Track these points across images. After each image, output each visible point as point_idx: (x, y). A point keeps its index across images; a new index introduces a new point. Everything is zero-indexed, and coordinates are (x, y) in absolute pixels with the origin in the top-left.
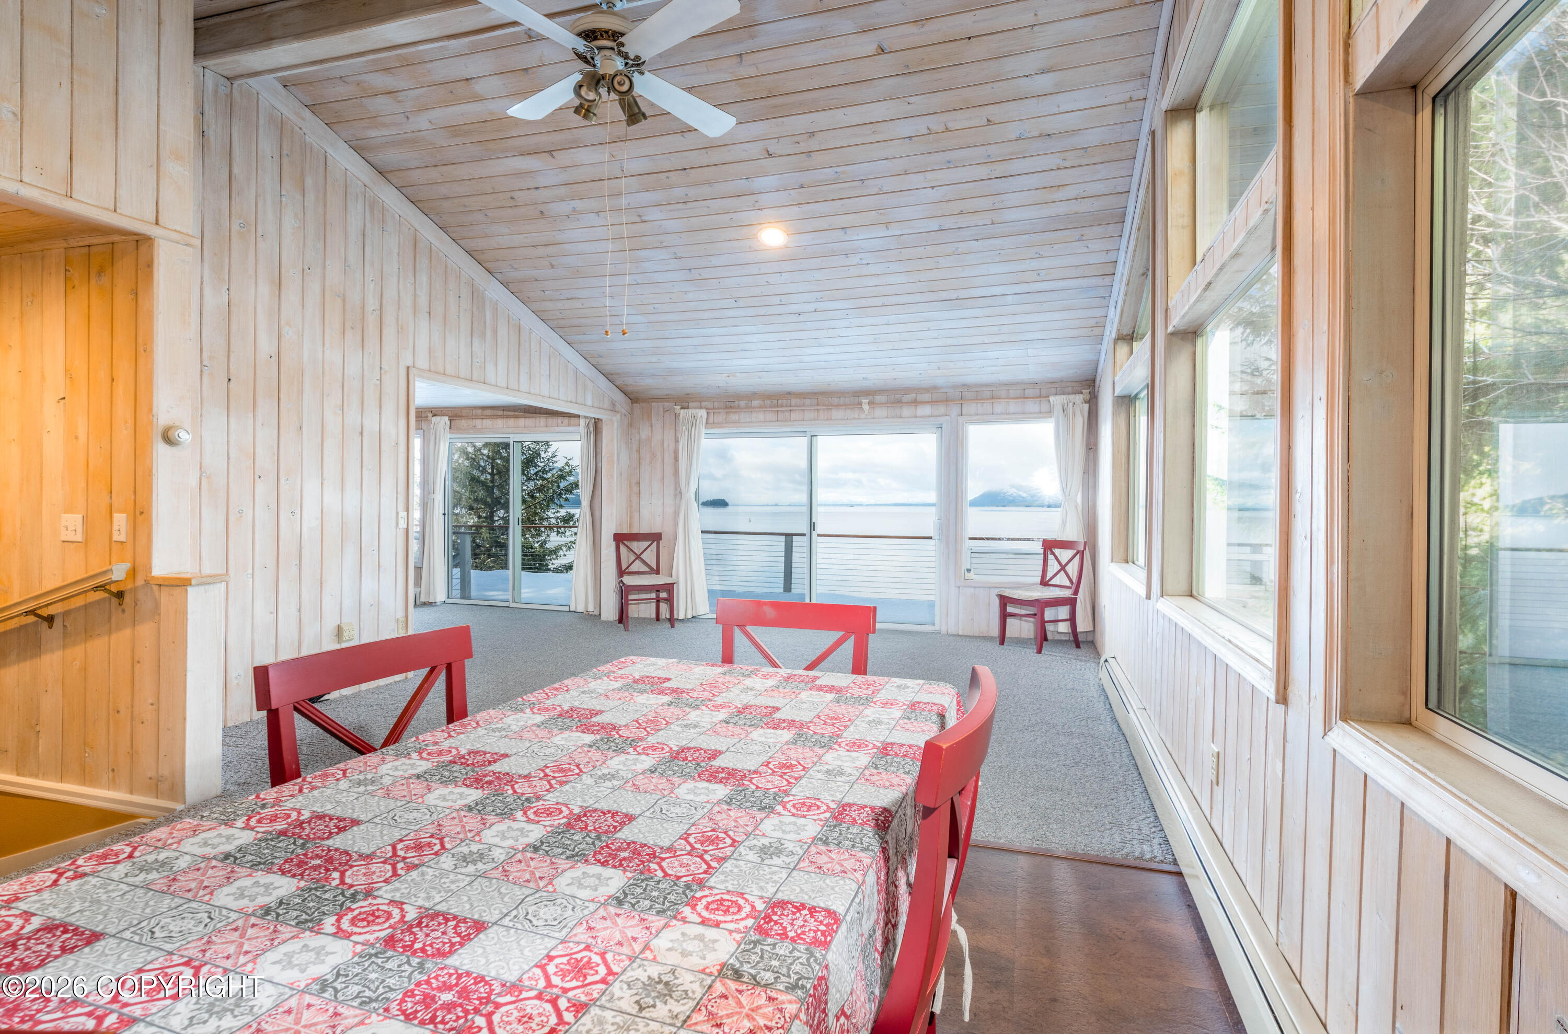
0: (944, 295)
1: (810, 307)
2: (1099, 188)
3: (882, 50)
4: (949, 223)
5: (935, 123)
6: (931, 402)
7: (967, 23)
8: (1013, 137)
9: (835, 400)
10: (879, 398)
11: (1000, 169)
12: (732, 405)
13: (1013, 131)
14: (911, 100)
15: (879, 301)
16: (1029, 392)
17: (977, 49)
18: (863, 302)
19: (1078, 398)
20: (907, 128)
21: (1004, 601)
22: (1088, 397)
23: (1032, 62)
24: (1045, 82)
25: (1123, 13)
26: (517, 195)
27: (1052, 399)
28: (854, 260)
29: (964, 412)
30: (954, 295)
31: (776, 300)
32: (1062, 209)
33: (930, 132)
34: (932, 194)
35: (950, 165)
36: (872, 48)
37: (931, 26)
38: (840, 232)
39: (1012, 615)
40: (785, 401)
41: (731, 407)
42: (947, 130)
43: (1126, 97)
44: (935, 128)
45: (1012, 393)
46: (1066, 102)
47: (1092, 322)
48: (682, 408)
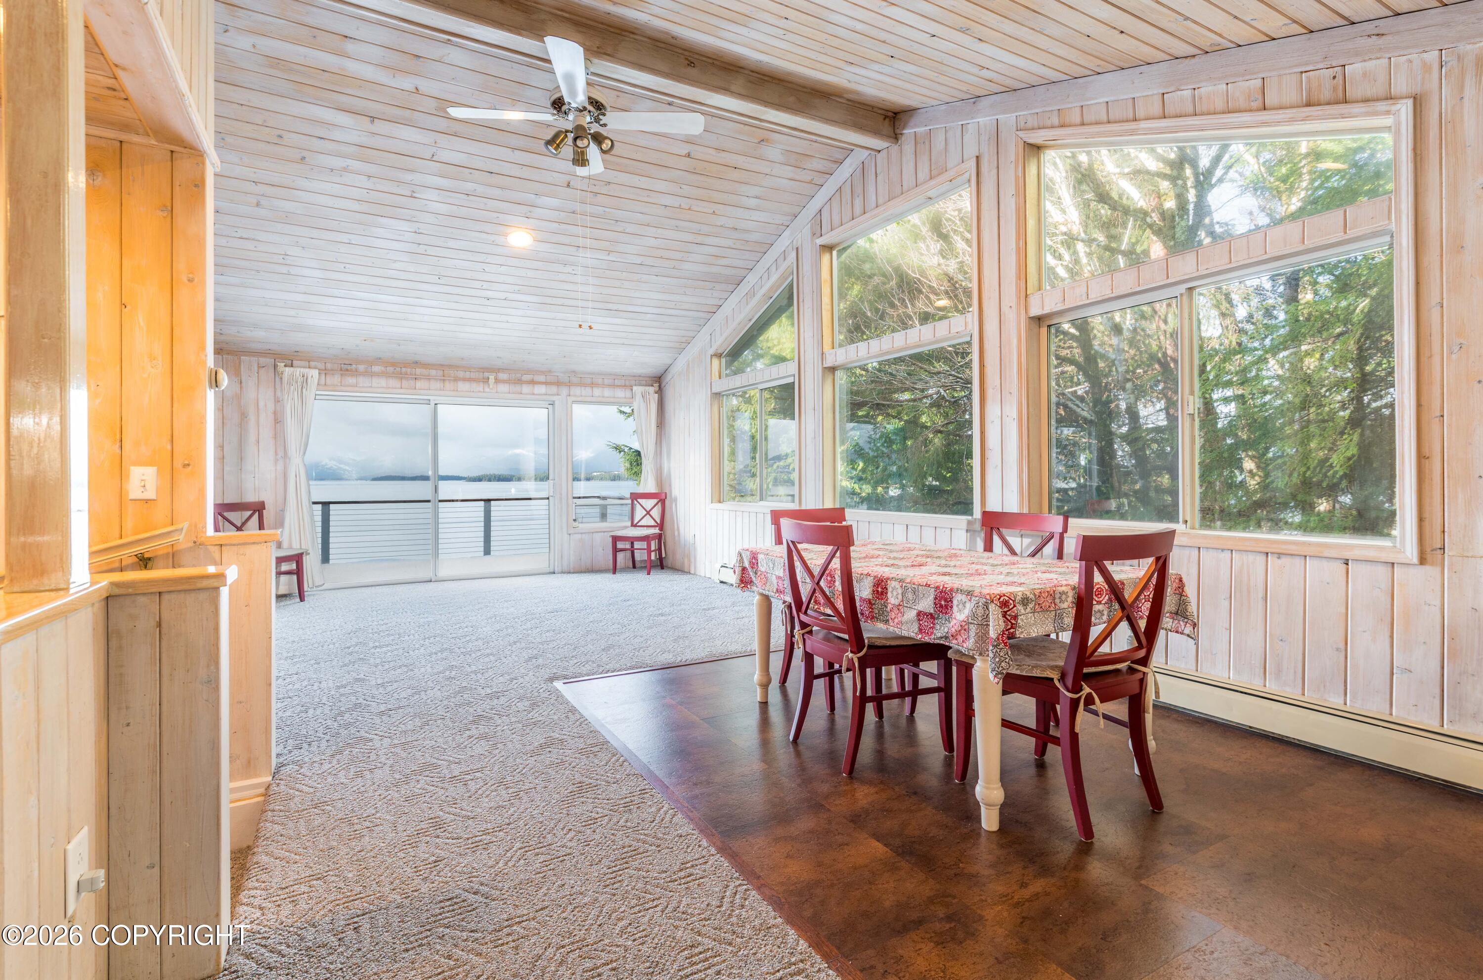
0: (610, 306)
1: (503, 295)
2: (740, 263)
3: (688, 155)
4: (649, 261)
5: (685, 203)
6: (546, 383)
7: (740, 161)
8: (719, 224)
9: (461, 374)
10: (503, 376)
11: (699, 239)
12: (349, 367)
13: (721, 221)
14: (684, 187)
15: (560, 301)
16: (617, 382)
17: (735, 175)
18: (549, 300)
19: (651, 390)
20: (668, 200)
21: (615, 539)
22: (657, 389)
23: (756, 191)
24: (753, 202)
25: (805, 184)
26: (286, 135)
27: (635, 388)
28: (568, 269)
29: (572, 393)
30: (615, 307)
31: (477, 284)
32: (714, 270)
33: (680, 207)
34: (652, 242)
35: (677, 228)
36: (684, 152)
37: (723, 154)
38: (575, 249)
39: (622, 550)
40: (409, 370)
41: (347, 370)
42: (689, 209)
43: (781, 222)
44: (683, 206)
45: (606, 382)
46: (756, 215)
47: (684, 340)
48: (285, 366)
